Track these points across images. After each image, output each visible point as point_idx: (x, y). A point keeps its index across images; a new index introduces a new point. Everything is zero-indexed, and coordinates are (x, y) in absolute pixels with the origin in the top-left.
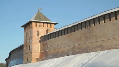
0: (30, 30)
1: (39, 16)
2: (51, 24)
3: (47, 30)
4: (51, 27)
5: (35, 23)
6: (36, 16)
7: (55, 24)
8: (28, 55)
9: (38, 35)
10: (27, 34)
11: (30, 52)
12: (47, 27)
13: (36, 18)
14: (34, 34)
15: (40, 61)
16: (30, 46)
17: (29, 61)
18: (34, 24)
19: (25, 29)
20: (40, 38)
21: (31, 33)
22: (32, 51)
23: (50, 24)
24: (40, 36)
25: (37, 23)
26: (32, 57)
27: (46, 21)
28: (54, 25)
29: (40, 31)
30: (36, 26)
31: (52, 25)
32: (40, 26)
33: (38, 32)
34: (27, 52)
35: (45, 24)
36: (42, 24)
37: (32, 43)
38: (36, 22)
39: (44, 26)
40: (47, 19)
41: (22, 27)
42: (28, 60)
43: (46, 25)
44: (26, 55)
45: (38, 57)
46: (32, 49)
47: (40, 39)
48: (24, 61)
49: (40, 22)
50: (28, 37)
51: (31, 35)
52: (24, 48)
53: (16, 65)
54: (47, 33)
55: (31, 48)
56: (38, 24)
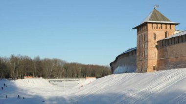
0: (145, 32)
1: (156, 15)
2: (171, 24)
3: (166, 33)
4: (171, 29)
5: (151, 24)
6: (152, 15)
7: (176, 24)
8: (143, 62)
9: (155, 38)
10: (141, 37)
11: (145, 59)
12: (166, 28)
13: (152, 18)
14: (150, 37)
15: (157, 70)
16: (146, 52)
17: (143, 70)
18: (149, 26)
19: (138, 31)
20: (158, 42)
21: (146, 36)
22: (147, 57)
23: (169, 25)
24: (157, 40)
25: (154, 24)
26: (148, 65)
27: (164, 21)
28: (174, 25)
29: (157, 34)
30: (152, 28)
31: (172, 26)
32: (157, 28)
33: (155, 35)
34: (141, 58)
35: (163, 25)
36: (159, 26)
37: (147, 48)
38: (152, 23)
39: (162, 28)
40: (165, 19)
41: (135, 28)
42: (143, 68)
43: (164, 26)
44: (140, 62)
45: (155, 64)
46: (147, 56)
47: (157, 44)
48: (137, 69)
49: (157, 23)
50: (143, 41)
51: (146, 39)
52: (138, 54)
53: (126, 72)
54: (166, 37)
55: (146, 54)
56: (155, 25)
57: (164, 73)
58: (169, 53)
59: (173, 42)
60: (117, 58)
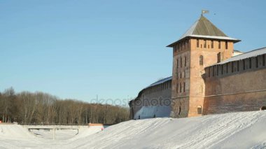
0: (186, 53)
1: (203, 25)
2: (226, 41)
3: (219, 55)
4: (227, 48)
5: (195, 40)
6: (198, 25)
7: (234, 42)
8: (182, 100)
9: (201, 63)
10: (179, 60)
11: (186, 96)
12: (220, 47)
13: (197, 31)
14: (194, 61)
15: (205, 114)
16: (187, 85)
17: (182, 113)
18: (193, 42)
19: (175, 51)
20: (206, 69)
21: (187, 58)
22: (189, 93)
23: (224, 43)
24: (204, 66)
25: (200, 41)
26: (190, 105)
27: (217, 35)
28: (232, 43)
29: (205, 57)
30: (198, 46)
31: (228, 43)
32: (205, 47)
33: (202, 57)
34: (180, 95)
35: (214, 42)
36: (209, 43)
37: (189, 78)
38: (198, 39)
39: (212, 47)
40: (218, 32)
41: (170, 46)
42: (182, 111)
43: (216, 43)
44: (177, 101)
45: (201, 105)
46: (189, 90)
47: (204, 72)
48: (172, 112)
49: (205, 39)
50: (182, 65)
51: (187, 64)
52: (174, 88)
53: (154, 117)
54: (219, 61)
55: (187, 88)
56: (202, 42)
57: (215, 119)
58: (223, 86)
59: (230, 70)
60: (140, 94)
